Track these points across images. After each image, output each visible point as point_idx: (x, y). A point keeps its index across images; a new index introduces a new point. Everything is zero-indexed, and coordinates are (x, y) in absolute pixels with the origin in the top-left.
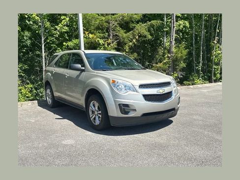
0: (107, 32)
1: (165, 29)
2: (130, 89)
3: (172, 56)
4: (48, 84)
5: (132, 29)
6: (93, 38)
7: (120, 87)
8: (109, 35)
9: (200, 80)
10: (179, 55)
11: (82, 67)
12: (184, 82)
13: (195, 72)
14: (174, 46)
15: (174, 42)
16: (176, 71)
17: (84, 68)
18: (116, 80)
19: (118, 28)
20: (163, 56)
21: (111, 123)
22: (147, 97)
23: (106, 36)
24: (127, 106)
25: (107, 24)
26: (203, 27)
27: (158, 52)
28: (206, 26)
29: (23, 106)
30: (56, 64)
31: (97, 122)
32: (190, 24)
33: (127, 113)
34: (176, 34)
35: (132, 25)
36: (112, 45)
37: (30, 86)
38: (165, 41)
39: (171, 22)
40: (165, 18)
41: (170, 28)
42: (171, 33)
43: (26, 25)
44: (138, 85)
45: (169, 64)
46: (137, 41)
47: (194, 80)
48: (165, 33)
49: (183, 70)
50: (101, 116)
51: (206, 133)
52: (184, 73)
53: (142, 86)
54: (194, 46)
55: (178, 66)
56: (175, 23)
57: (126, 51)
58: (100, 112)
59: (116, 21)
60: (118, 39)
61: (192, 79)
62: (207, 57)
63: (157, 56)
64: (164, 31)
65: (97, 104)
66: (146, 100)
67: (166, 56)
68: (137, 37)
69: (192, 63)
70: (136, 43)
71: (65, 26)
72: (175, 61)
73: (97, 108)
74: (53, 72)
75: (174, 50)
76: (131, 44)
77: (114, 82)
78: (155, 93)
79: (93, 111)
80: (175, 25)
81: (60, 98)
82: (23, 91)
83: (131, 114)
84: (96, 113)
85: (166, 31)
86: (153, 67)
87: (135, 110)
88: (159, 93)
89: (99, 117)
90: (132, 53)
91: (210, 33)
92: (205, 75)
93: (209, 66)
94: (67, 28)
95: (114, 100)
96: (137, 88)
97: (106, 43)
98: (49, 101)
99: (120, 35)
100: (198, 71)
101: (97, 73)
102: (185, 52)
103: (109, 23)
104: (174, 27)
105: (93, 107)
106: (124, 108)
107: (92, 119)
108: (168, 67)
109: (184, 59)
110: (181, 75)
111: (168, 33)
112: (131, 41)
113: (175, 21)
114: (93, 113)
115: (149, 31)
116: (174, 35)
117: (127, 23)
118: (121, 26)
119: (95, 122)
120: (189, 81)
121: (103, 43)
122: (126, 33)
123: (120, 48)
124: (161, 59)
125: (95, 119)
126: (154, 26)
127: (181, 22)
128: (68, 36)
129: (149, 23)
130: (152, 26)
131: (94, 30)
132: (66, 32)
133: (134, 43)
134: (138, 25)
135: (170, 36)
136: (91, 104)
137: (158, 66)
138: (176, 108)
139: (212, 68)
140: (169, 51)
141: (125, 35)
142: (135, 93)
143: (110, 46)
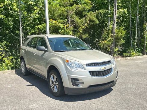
0: (66, 18)
1: (109, 16)
2: (79, 67)
3: (114, 35)
4: (22, 58)
5: (85, 16)
6: (56, 23)
7: (72, 65)
8: (68, 21)
9: (135, 52)
10: (120, 35)
11: (45, 48)
12: (123, 54)
13: (132, 46)
14: (116, 28)
15: (116, 25)
16: (117, 46)
17: (47, 49)
18: (70, 60)
19: (75, 16)
20: (108, 35)
21: (65, 92)
22: (92, 73)
23: (66, 22)
24: (77, 80)
25: (67, 13)
26: (138, 13)
27: (104, 32)
28: (140, 13)
29: (5, 74)
30: (28, 44)
31: (56, 90)
32: (128, 11)
33: (77, 85)
34: (117, 18)
35: (84, 13)
36: (70, 28)
37: (11, 58)
38: (109, 24)
39: (113, 10)
40: (109, 8)
41: (113, 15)
42: (113, 18)
43: (9, 14)
44: (86, 64)
45: (112, 41)
46: (88, 24)
47: (131, 52)
48: (109, 18)
49: (122, 45)
50: (58, 86)
51: (137, 100)
52: (123, 48)
53: (88, 65)
54: (131, 27)
55: (119, 42)
56: (116, 11)
57: (80, 32)
58: (57, 83)
59: (73, 10)
60: (74, 24)
61: (129, 51)
62: (141, 35)
63: (103, 35)
64: (108, 17)
65: (55, 77)
66: (91, 75)
67: (110, 35)
68: (88, 22)
69: (129, 40)
70: (87, 26)
71: (37, 14)
72: (117, 39)
73: (55, 80)
74: (26, 50)
75: (115, 30)
76: (83, 27)
77: (68, 61)
78: (99, 70)
79: (53, 82)
80: (116, 13)
81: (30, 69)
82: (6, 61)
83: (80, 86)
84: (55, 83)
85: (110, 17)
86: (100, 43)
87: (83, 83)
88: (102, 70)
89: (57, 87)
90: (85, 33)
91: (143, 18)
92: (139, 48)
93: (142, 42)
94: (38, 15)
95: (68, 75)
96: (85, 66)
97: (65, 27)
98: (23, 70)
99: (76, 21)
100: (134, 46)
101: (56, 53)
102: (124, 32)
103: (68, 12)
104: (116, 14)
105: (52, 79)
106: (75, 81)
107: (52, 88)
108: (111, 43)
109: (123, 38)
110: (121, 49)
111: (112, 18)
112: (84, 25)
113: (116, 9)
114: (53, 83)
115: (97, 17)
116: (116, 20)
117: (81, 12)
118: (77, 14)
119: (54, 90)
120: (127, 53)
121: (64, 26)
122: (80, 19)
123: (76, 30)
124: (106, 37)
125: (54, 87)
126: (101, 13)
127: (121, 10)
128: (39, 21)
129: (97, 11)
130: (100, 13)
131: (57, 17)
132: (37, 18)
133: (86, 26)
134: (89, 13)
135: (113, 20)
136: (52, 77)
137: (103, 42)
138: (115, 81)
139: (144, 44)
140: (112, 32)
141: (79, 21)
142: (84, 70)
143: (68, 29)
